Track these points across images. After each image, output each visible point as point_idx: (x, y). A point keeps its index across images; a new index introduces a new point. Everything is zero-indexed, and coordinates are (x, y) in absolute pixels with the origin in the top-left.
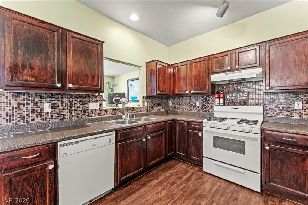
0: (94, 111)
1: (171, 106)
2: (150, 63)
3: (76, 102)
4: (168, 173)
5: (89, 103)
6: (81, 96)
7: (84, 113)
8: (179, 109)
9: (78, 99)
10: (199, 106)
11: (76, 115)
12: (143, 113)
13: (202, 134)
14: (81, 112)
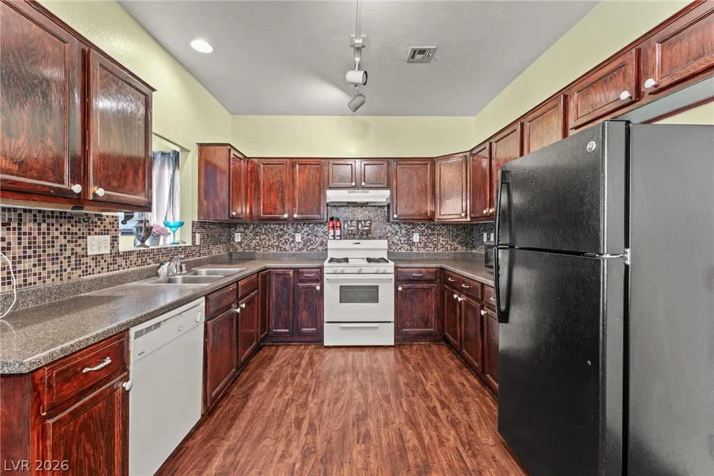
0: (99, 258)
1: (240, 243)
2: (212, 148)
3: (57, 233)
4: (274, 367)
5: (88, 237)
6: (69, 218)
7: (76, 265)
8: (258, 248)
9: (61, 225)
10: (300, 241)
11: (57, 271)
12: (194, 261)
13: (322, 287)
14: (69, 262)
